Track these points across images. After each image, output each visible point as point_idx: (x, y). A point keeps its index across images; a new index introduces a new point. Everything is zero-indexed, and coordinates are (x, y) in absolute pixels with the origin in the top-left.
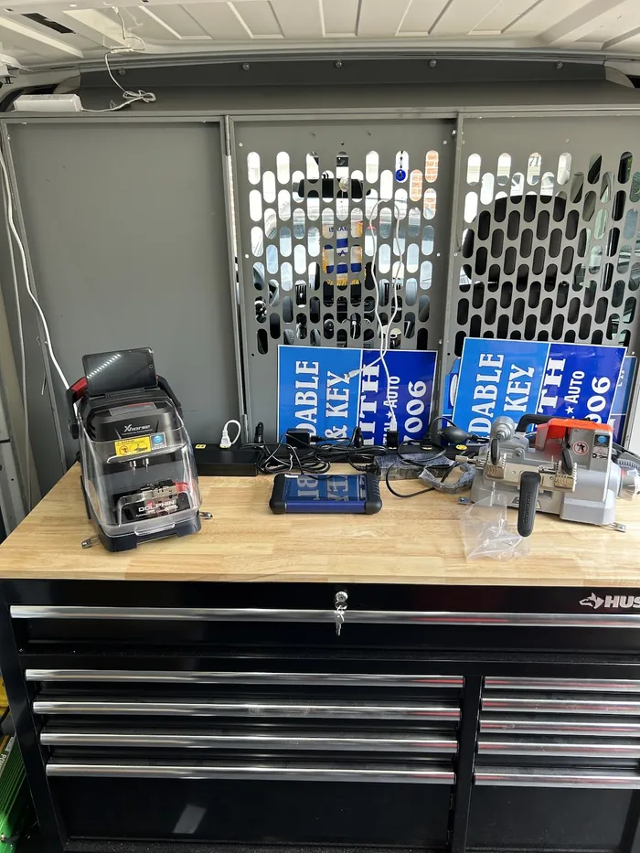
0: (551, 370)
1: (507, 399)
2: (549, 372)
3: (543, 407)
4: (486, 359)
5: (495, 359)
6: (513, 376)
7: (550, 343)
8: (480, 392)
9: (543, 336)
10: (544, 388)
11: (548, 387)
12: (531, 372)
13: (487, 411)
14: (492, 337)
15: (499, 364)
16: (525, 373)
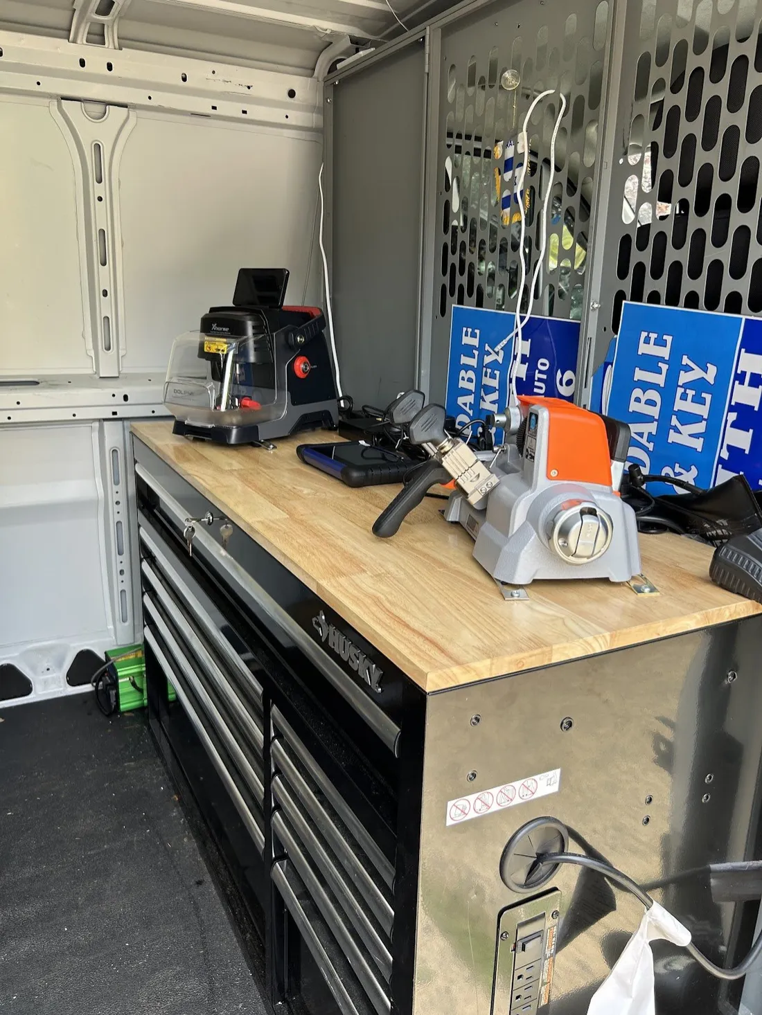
0: (744, 373)
1: (674, 421)
2: (740, 378)
3: (730, 448)
4: (647, 341)
5: (660, 343)
6: (684, 378)
7: (744, 318)
8: (638, 400)
9: (734, 303)
10: (731, 409)
11: (739, 408)
12: (711, 374)
13: (646, 436)
14: (658, 303)
15: (665, 352)
16: (702, 374)
